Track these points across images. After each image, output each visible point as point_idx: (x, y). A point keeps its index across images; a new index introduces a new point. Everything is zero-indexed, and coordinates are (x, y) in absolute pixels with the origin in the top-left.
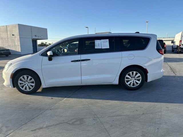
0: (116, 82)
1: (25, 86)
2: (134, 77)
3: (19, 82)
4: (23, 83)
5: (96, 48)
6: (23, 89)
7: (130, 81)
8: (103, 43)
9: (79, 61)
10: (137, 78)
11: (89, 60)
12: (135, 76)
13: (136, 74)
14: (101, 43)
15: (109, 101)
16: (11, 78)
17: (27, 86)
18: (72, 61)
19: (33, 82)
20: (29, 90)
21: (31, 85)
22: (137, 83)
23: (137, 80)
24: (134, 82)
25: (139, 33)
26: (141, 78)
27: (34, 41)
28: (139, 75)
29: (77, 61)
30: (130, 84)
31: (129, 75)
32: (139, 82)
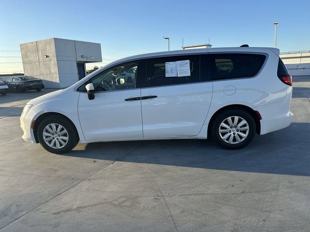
0: (203, 135)
1: (54, 140)
2: (236, 127)
3: (45, 134)
4: (50, 137)
5: (167, 75)
6: (51, 145)
7: (229, 134)
8: (180, 67)
9: (139, 99)
10: (241, 127)
11: (156, 97)
12: (237, 124)
13: (240, 121)
14: (176, 67)
15: (187, 168)
16: (32, 127)
17: (57, 141)
18: (126, 100)
19: (65, 135)
20: (59, 148)
21: (62, 140)
22: (241, 137)
23: (241, 131)
24: (236, 135)
25: (247, 46)
26: (248, 127)
27: (81, 66)
28: (244, 122)
29: (135, 99)
30: (228, 139)
31: (226, 122)
32: (245, 136)
